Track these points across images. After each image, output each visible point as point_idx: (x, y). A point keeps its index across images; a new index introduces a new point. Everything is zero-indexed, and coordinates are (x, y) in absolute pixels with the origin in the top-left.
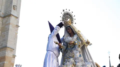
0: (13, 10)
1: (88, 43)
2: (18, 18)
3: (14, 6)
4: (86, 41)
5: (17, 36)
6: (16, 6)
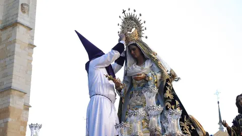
2: (31, 29)
3: (22, 5)
4: (169, 72)
5: (31, 66)
6: (28, 5)
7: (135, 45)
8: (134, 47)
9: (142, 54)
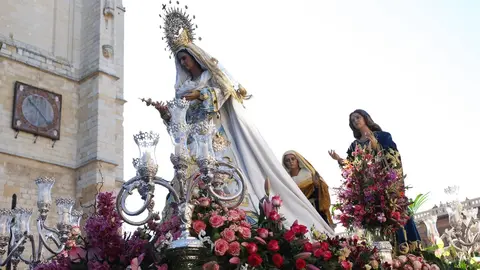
0: (105, 59)
1: (241, 93)
2: (118, 78)
3: (104, 47)
4: (237, 88)
5: (122, 127)
6: (111, 47)
7: (186, 51)
8: (184, 54)
9: (199, 66)
